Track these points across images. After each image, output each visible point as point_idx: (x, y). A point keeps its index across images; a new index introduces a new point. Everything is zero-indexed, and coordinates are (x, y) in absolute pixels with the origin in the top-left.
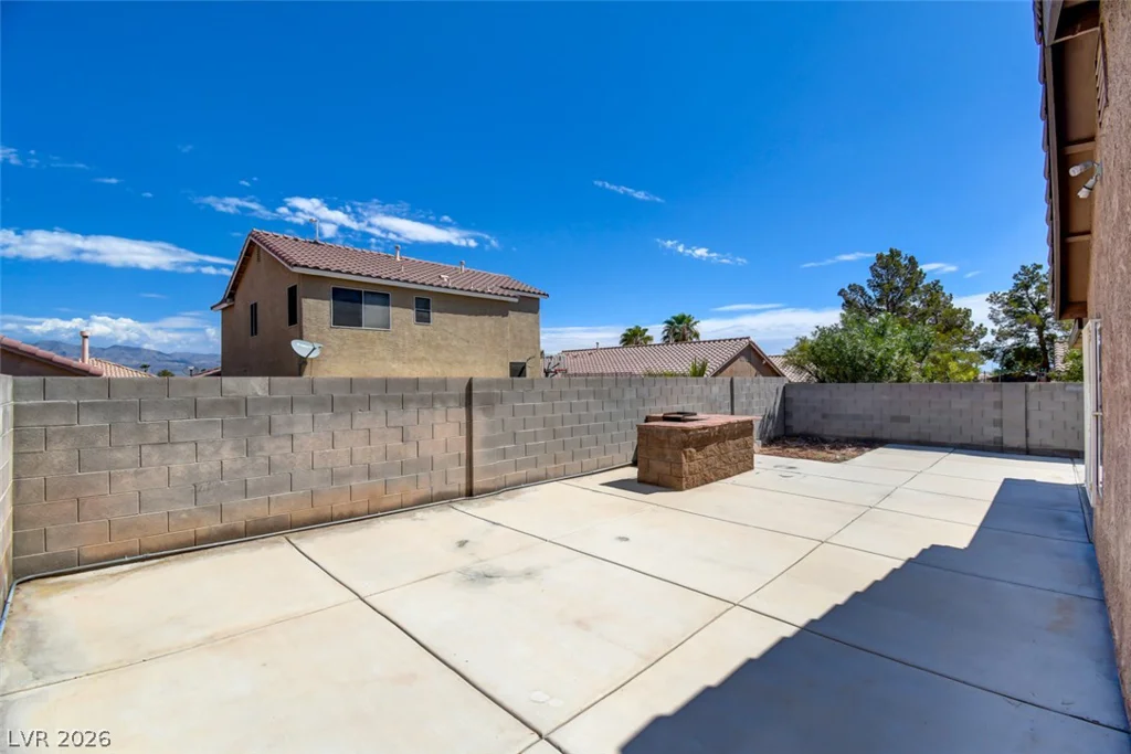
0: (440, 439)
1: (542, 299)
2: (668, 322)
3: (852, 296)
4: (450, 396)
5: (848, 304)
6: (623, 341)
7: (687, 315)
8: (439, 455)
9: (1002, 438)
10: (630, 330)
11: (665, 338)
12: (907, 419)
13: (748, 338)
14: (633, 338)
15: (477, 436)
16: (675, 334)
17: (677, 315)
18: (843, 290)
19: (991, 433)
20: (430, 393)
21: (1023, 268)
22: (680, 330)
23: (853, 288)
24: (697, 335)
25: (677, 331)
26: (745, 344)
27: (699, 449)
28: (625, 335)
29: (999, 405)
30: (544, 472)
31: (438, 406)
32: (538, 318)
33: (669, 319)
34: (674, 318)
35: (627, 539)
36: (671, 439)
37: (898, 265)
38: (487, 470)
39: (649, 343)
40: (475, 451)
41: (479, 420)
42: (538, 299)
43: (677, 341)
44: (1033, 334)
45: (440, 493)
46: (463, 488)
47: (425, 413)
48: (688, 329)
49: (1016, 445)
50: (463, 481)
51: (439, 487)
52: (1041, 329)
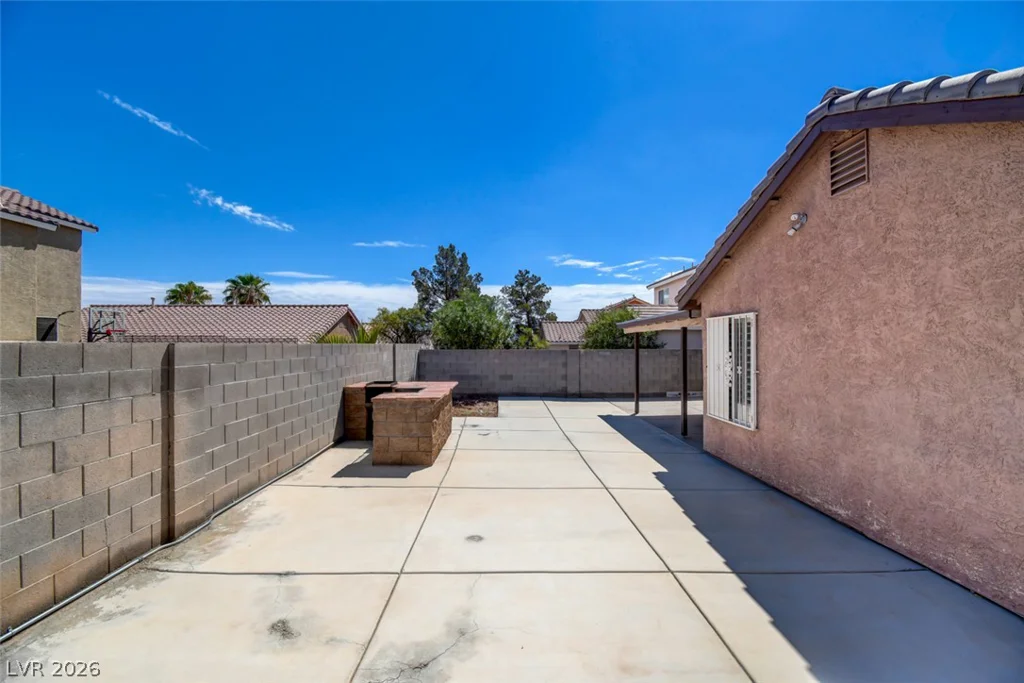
0: (121, 454)
1: (86, 233)
2: (233, 282)
3: (422, 277)
4: (138, 374)
5: (419, 285)
6: (170, 298)
7: (255, 276)
8: (120, 484)
9: (566, 388)
10: (180, 286)
11: (228, 298)
12: (510, 377)
13: (346, 306)
14: (185, 295)
15: (181, 440)
16: (241, 295)
17: (243, 274)
18: (415, 272)
19: (560, 384)
20: (105, 372)
21: (520, 272)
22: (246, 292)
23: (423, 271)
24: (266, 298)
25: (243, 291)
26: (344, 311)
27: (437, 418)
28: (173, 291)
29: (565, 365)
30: (256, 478)
31: (118, 394)
32: (79, 258)
33: (233, 278)
34: (240, 278)
35: (480, 539)
36: (419, 412)
37: (454, 257)
38: (194, 492)
39: (207, 302)
40: (179, 464)
41: (183, 412)
42: (80, 231)
43: (242, 303)
44: (524, 317)
45: (122, 551)
46: (157, 532)
47: (95, 409)
48: (257, 290)
49: (573, 391)
50: (157, 519)
51: (120, 541)
52: (528, 314)
